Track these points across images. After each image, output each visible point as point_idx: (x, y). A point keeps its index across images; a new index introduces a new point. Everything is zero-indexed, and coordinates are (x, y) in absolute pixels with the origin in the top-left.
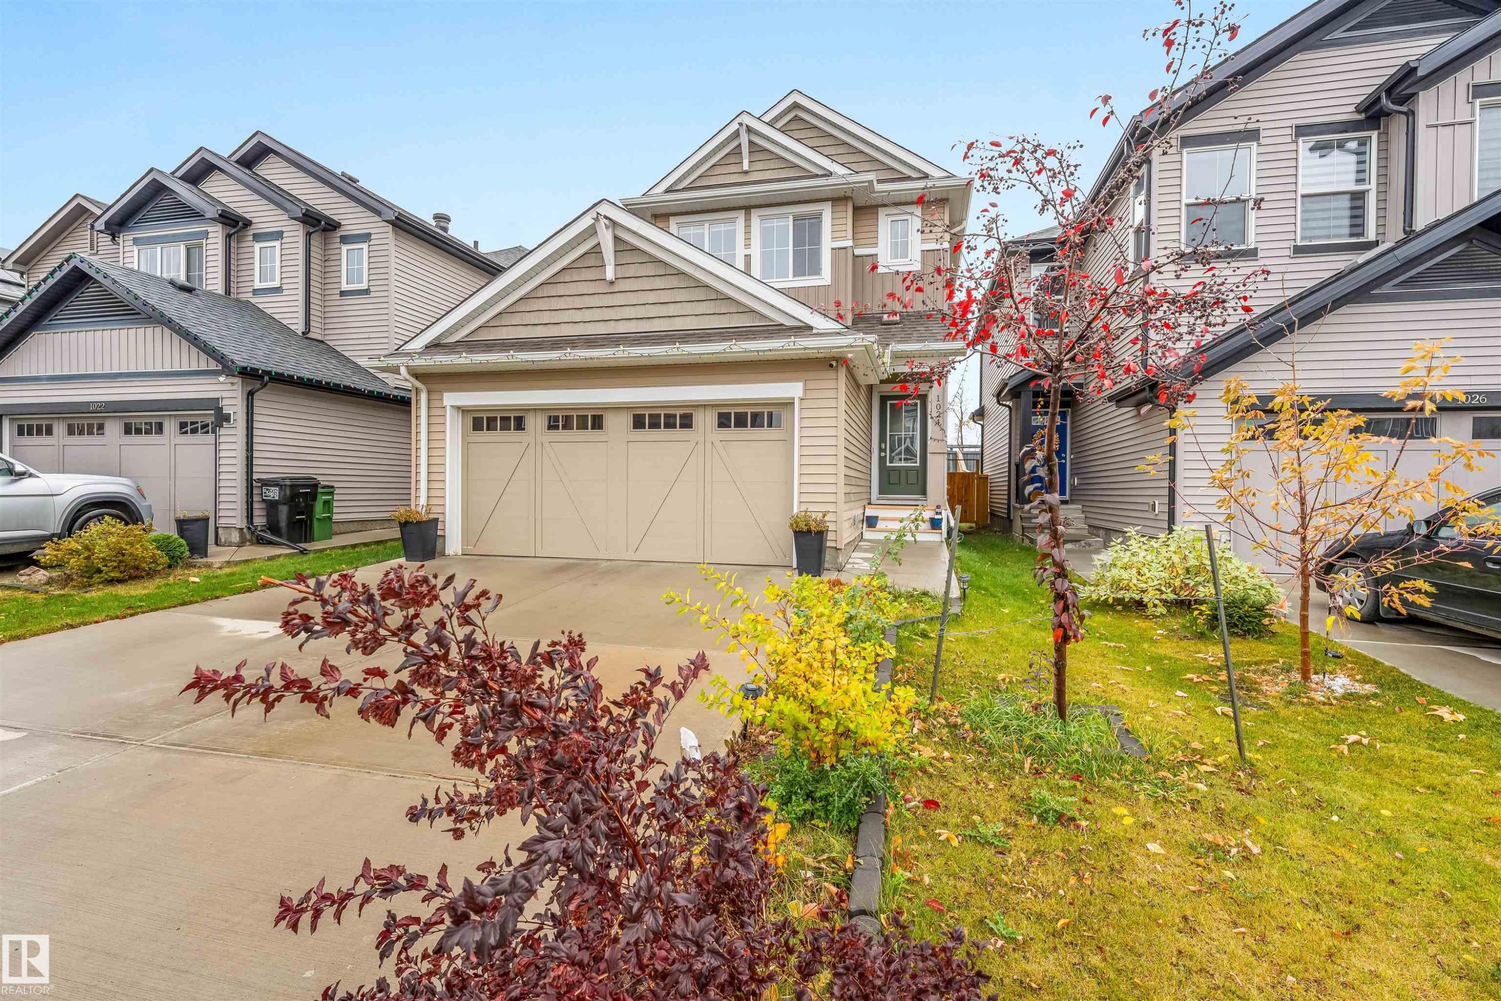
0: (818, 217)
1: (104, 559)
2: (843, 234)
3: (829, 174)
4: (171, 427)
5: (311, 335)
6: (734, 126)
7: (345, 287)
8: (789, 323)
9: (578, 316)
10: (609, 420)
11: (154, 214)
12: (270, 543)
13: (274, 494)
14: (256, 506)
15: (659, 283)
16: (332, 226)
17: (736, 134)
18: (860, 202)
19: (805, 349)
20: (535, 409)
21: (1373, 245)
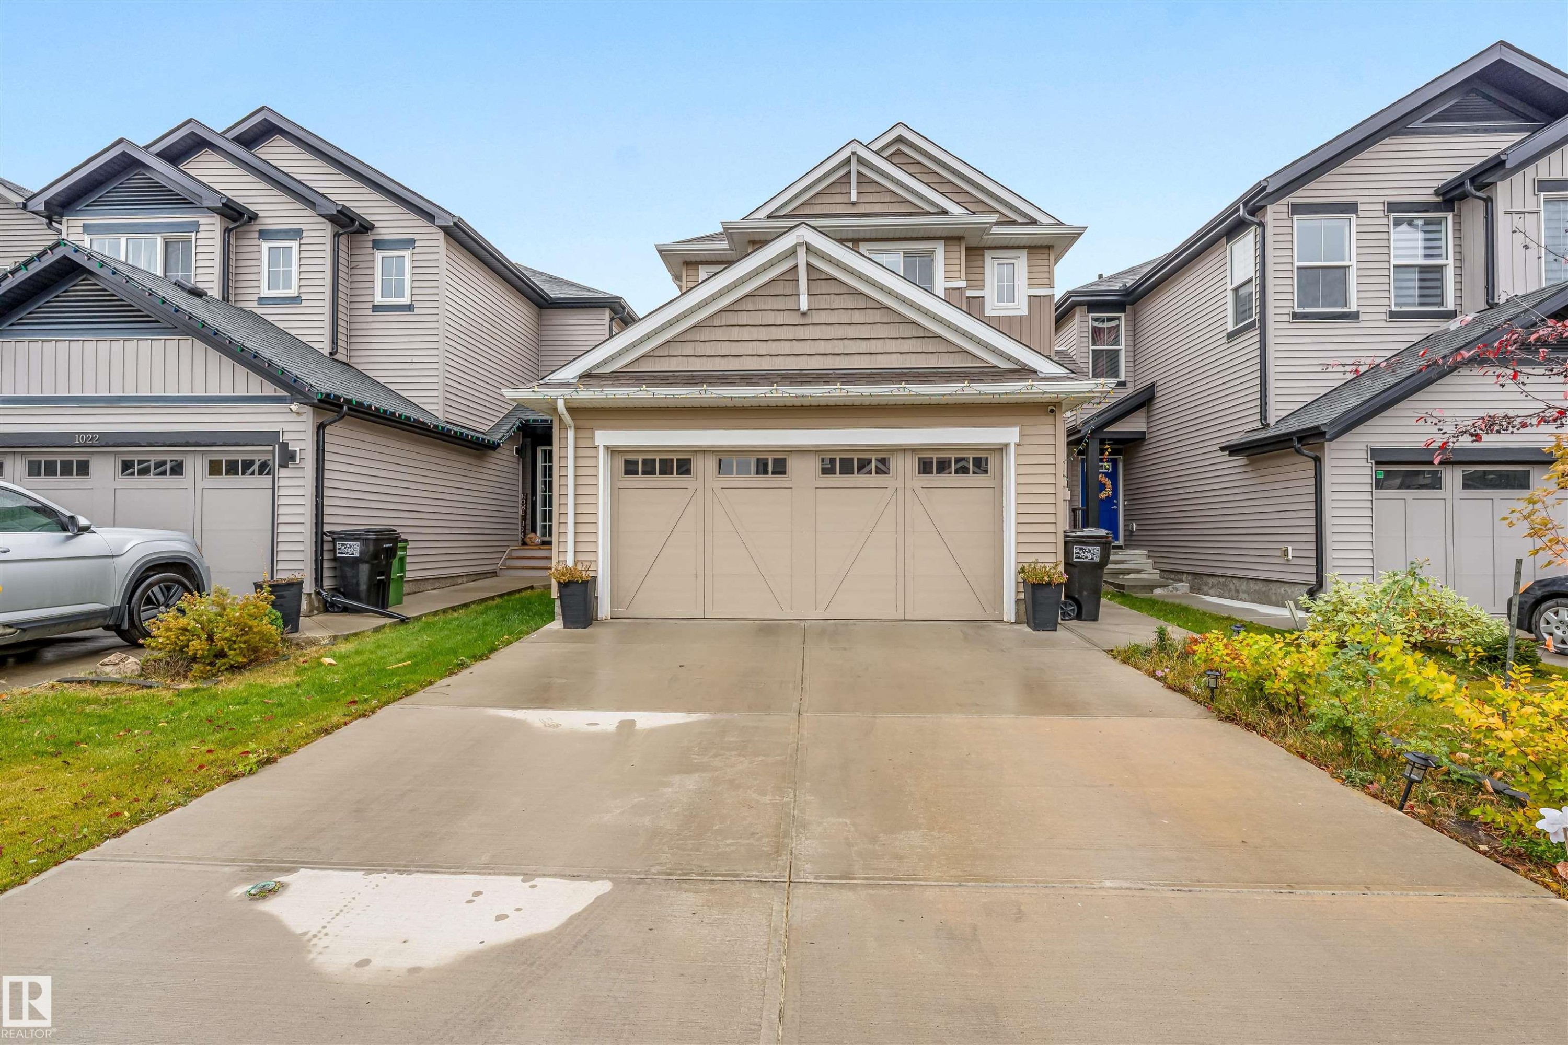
0: (931, 254)
1: (228, 640)
2: (957, 274)
3: (945, 212)
4: (196, 467)
5: (337, 357)
6: (846, 153)
7: (379, 300)
8: (1004, 365)
9: (763, 348)
10: (793, 464)
11: (115, 196)
12: (346, 610)
13: (353, 549)
14: (326, 565)
15: (857, 317)
16: (366, 228)
17: (848, 161)
18: (974, 243)
19: (1044, 393)
20: (704, 451)
21: (1452, 315)
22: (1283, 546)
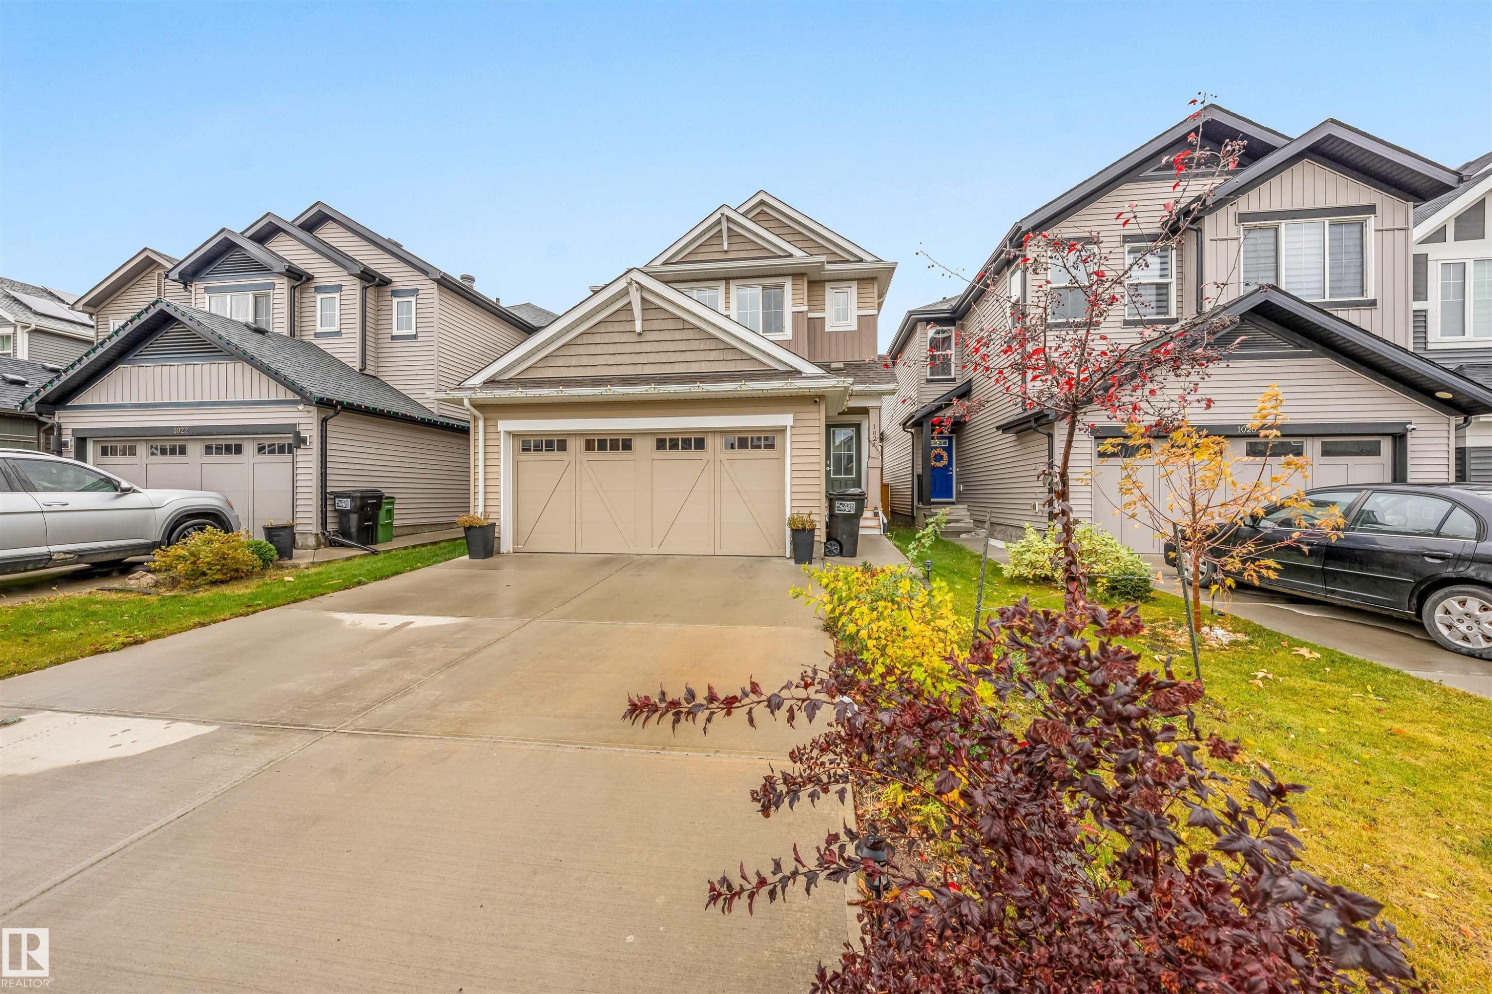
0: (782, 287)
1: (209, 563)
2: (800, 301)
3: (791, 255)
4: (250, 448)
5: (366, 372)
6: (717, 216)
7: (395, 332)
8: (782, 368)
9: (611, 360)
10: (636, 443)
11: (224, 267)
12: (342, 545)
13: (345, 504)
14: (329, 514)
15: (677, 335)
16: (385, 282)
17: (719, 222)
18: (813, 278)
19: (800, 388)
20: (575, 434)
21: (1175, 321)
22: (1032, 502)
